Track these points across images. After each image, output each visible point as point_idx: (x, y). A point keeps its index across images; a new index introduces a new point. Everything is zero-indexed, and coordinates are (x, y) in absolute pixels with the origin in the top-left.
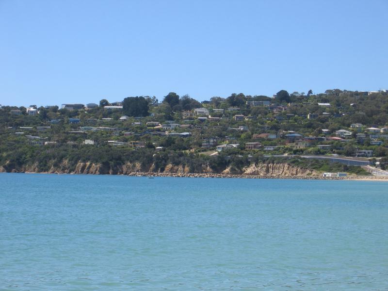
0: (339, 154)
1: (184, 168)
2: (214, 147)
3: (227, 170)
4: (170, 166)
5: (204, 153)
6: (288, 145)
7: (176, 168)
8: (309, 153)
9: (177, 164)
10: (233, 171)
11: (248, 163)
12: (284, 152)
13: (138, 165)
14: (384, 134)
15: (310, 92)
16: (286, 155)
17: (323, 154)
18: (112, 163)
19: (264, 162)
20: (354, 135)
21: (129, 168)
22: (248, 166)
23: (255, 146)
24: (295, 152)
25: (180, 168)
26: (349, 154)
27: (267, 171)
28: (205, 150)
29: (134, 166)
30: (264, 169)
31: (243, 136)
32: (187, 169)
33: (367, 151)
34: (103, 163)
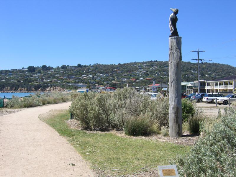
0: (83, 83)
1: (25, 89)
2: (41, 81)
3: (40, 89)
4: (20, 88)
6: (68, 80)
8: (72, 83)
9: (22, 87)
11: (48, 87)
12: (64, 83)
13: (9, 88)
15: (90, 65)
17: (77, 83)
21: (6, 89)
22: (48, 88)
23: (55, 81)
25: (23, 89)
27: (54, 89)
29: (8, 88)
31: (56, 77)
32: (26, 89)
33: (93, 82)
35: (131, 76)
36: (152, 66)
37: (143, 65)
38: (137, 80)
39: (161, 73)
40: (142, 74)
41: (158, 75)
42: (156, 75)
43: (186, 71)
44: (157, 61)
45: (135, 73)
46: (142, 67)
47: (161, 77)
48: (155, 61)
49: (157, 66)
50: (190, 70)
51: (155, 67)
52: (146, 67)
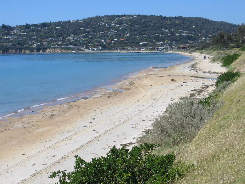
0: (72, 45)
2: (33, 44)
3: (41, 51)
5: (32, 46)
6: (55, 43)
7: (25, 51)
8: (63, 45)
10: (43, 51)
11: (47, 49)
14: (82, 38)
16: (56, 46)
18: (5, 50)
19: (51, 48)
20: (73, 39)
23: (46, 43)
24: (59, 45)
26: (75, 45)
27: (53, 51)
28: (31, 45)
30: (52, 50)
34: (3, 50)
35: (105, 36)
36: (122, 24)
37: (111, 22)
38: (113, 41)
39: (132, 33)
40: (114, 34)
41: (130, 35)
42: (128, 35)
43: (157, 29)
44: (124, 15)
45: (107, 33)
46: (111, 26)
47: (133, 38)
48: (122, 16)
49: (126, 24)
50: (161, 28)
51: (125, 24)
52: (115, 25)
